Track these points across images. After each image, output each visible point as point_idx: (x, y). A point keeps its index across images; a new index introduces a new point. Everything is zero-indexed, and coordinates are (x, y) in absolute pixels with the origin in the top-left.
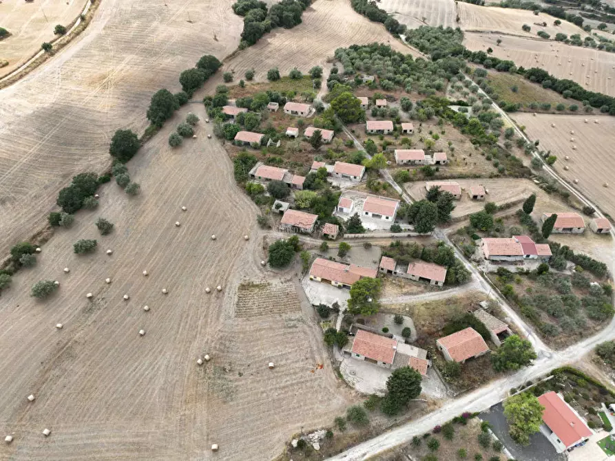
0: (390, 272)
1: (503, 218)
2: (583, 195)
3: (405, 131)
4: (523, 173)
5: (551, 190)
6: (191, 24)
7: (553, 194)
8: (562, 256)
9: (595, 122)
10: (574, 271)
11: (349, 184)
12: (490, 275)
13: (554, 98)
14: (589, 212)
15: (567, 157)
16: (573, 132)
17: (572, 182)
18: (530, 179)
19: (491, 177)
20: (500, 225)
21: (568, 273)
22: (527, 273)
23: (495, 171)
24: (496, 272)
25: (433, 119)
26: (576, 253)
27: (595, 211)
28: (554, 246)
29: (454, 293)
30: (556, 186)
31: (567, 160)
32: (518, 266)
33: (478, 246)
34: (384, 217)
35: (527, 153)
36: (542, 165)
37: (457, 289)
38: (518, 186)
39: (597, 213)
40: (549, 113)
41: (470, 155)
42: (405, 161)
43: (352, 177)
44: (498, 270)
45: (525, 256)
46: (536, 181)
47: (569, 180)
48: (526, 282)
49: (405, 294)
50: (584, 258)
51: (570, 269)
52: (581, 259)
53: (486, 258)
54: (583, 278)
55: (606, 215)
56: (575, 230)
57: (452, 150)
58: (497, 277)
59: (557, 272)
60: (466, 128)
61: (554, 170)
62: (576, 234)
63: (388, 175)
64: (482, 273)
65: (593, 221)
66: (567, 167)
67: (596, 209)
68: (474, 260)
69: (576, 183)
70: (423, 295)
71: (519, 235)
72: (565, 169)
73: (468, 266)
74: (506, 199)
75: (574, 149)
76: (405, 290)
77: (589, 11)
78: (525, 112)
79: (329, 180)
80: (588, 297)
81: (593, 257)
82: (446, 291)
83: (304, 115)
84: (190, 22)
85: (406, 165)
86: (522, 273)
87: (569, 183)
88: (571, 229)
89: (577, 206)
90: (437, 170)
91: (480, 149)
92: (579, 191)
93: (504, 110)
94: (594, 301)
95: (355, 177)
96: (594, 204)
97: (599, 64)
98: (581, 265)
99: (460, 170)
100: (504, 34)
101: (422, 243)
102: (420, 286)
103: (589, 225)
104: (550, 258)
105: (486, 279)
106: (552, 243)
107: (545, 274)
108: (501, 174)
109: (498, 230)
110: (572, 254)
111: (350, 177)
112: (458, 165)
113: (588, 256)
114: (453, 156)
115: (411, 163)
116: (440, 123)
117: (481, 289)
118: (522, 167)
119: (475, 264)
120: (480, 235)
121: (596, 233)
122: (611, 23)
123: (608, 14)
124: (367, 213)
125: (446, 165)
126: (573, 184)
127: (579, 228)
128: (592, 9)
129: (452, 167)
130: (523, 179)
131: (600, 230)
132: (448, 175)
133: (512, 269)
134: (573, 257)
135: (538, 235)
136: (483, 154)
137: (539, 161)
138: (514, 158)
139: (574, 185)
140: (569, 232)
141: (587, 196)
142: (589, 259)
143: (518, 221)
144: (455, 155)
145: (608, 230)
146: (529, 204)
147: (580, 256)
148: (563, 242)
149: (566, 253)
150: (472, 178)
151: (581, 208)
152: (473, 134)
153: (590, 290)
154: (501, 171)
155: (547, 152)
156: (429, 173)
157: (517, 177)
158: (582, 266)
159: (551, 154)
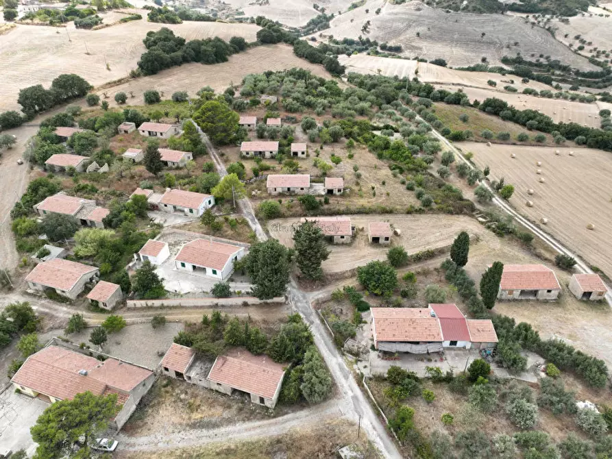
0: (179, 374)
1: (418, 273)
2: (555, 239)
3: (295, 154)
4: (462, 208)
5: (503, 230)
6: (88, 56)
7: (507, 237)
8: (518, 345)
9: (570, 155)
10: (543, 375)
11: (180, 221)
12: (373, 383)
13: (515, 129)
14: (565, 265)
15: (532, 191)
16: (540, 163)
17: (538, 222)
18: (472, 216)
19: (409, 213)
20: (410, 284)
21: (531, 378)
22: (449, 379)
23: (418, 204)
24: (386, 376)
25: (342, 142)
26: (544, 337)
27: (575, 263)
28: (502, 325)
29: (294, 423)
30: (512, 226)
31: (531, 194)
32: (432, 365)
33: (366, 323)
34: (209, 271)
35: (471, 183)
36: (491, 197)
37: (303, 413)
38: (451, 226)
39: (580, 265)
40: (508, 144)
41: (384, 183)
42: (279, 190)
43: (187, 210)
44: (389, 372)
45: (447, 344)
46: (481, 219)
47: (533, 219)
48: (446, 399)
49: (194, 426)
50: (561, 348)
51: (535, 369)
52: (554, 350)
53: (373, 348)
54: (560, 393)
55: (596, 270)
56: (542, 295)
57: (359, 176)
58: (385, 388)
59: (508, 376)
60: (386, 153)
61: (511, 206)
62: (546, 302)
63: (249, 208)
64: (359, 379)
65: (573, 279)
66: (531, 203)
67: (576, 259)
68: (350, 352)
69: (545, 224)
70: (230, 428)
71: (441, 302)
72: (529, 205)
73: (335, 362)
74: (428, 244)
75: (541, 182)
76: (196, 416)
77: (559, 75)
78: (476, 141)
79: (151, 215)
80: (576, 437)
81: (578, 346)
82: (280, 418)
83: (164, 137)
84: (88, 54)
85: (281, 195)
86: (438, 379)
87: (533, 222)
88: (535, 293)
89: (547, 255)
90: (327, 202)
91: (399, 175)
92: (549, 234)
93: (447, 138)
94: (587, 449)
95: (191, 211)
96: (574, 253)
97: (573, 112)
98: (554, 362)
99: (363, 202)
100: (466, 86)
101: (264, 317)
102: (229, 407)
103: (567, 286)
104: (496, 347)
105: (364, 392)
106: (499, 317)
107: (482, 382)
108: (427, 207)
109: (405, 295)
110: (536, 339)
111: (183, 211)
112: (361, 196)
113: (568, 342)
114: (358, 184)
115: (289, 192)
116: (350, 146)
117: (352, 416)
118: (461, 199)
119: (351, 358)
120: (371, 302)
121: (581, 301)
122: (583, 86)
123: (579, 78)
124: (183, 265)
125: (343, 196)
126: (540, 224)
127: (549, 291)
128: (562, 74)
129: (352, 199)
130: (461, 216)
131: (587, 294)
132: (342, 208)
133: (420, 370)
134: (539, 346)
135: (474, 303)
136: (403, 183)
137: (486, 191)
138: (450, 189)
139: (542, 226)
140: (531, 298)
141: (562, 241)
142: (570, 351)
143: (443, 278)
144: (361, 183)
145: (601, 294)
146: (460, 249)
147: (552, 344)
148: (519, 316)
149: (526, 338)
150: (379, 213)
151: (553, 258)
152: (394, 160)
153: (576, 420)
154: (427, 204)
155: (499, 181)
156: (311, 206)
157: (451, 213)
158: (558, 366)
159: (506, 184)
